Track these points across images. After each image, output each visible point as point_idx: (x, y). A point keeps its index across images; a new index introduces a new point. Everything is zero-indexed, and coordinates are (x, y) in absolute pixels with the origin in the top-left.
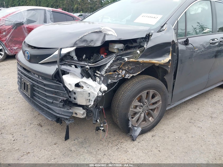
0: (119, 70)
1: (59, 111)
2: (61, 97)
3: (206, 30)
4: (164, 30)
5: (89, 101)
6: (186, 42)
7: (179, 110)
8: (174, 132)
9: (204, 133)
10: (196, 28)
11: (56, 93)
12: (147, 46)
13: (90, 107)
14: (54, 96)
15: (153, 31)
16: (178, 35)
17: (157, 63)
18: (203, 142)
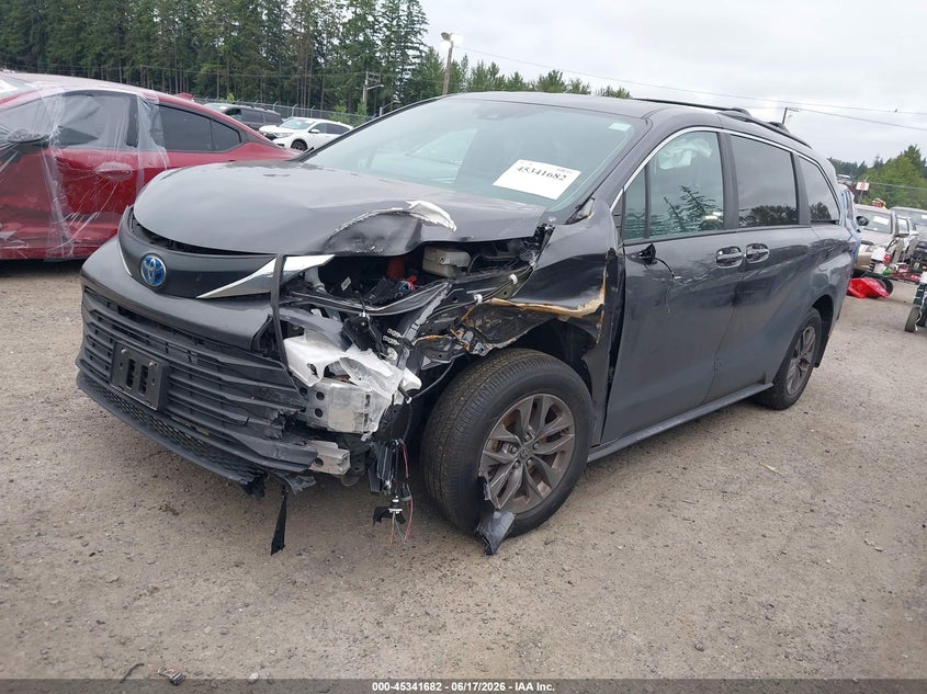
0: (455, 331)
1: (271, 449)
2: (278, 407)
3: (711, 214)
4: (586, 217)
5: (366, 421)
6: (649, 253)
7: (624, 471)
8: (613, 533)
9: (701, 534)
10: (678, 208)
11: (259, 394)
12: (539, 261)
13: (363, 439)
14: (252, 401)
15: (555, 219)
16: (624, 231)
17: (564, 314)
18: (697, 558)
